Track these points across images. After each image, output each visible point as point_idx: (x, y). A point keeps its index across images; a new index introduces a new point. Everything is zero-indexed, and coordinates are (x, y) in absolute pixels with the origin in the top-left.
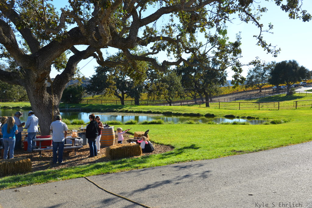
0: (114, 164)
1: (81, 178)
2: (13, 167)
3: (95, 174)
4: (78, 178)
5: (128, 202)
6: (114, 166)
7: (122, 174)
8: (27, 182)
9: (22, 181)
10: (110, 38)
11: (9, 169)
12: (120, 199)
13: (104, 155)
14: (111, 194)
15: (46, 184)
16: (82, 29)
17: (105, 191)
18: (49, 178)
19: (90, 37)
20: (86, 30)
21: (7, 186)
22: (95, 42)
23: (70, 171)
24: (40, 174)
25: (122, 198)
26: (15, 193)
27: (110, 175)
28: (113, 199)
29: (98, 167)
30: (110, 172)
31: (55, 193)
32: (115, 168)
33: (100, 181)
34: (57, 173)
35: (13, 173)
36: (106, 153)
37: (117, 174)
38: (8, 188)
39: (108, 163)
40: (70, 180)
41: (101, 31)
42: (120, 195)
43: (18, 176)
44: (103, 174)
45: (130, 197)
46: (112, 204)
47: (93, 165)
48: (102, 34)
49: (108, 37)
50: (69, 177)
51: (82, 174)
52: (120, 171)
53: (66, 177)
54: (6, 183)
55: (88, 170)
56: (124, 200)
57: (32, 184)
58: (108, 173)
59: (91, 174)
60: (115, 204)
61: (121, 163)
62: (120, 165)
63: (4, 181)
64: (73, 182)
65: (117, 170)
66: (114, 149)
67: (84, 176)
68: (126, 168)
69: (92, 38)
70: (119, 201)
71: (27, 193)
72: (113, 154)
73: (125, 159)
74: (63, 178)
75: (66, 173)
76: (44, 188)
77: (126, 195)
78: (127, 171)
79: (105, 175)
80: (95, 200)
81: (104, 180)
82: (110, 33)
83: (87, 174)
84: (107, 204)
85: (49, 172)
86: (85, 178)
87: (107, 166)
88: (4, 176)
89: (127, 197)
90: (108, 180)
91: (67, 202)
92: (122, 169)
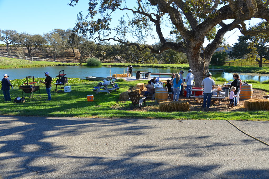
0: (251, 114)
1: (224, 121)
2: (178, 106)
3: (236, 119)
4: (222, 120)
5: (265, 145)
6: (251, 116)
7: (259, 122)
8: (187, 117)
9: (184, 116)
10: (256, 10)
11: (176, 107)
12: (257, 141)
13: (243, 106)
14: (249, 136)
15: (199, 121)
16: (231, 6)
17: (244, 133)
18: (201, 117)
19: (238, 12)
20: (235, 6)
21: (175, 117)
22: (242, 15)
23: (215, 114)
24: (195, 113)
25: (259, 141)
26: (180, 123)
27: (248, 122)
28: (251, 141)
29: (238, 115)
30: (248, 120)
31: (206, 128)
32: (253, 118)
33: (240, 125)
34: (206, 114)
35: (178, 110)
36: (245, 105)
37: (255, 122)
38: (176, 119)
39: (246, 113)
40: (216, 121)
41: (249, 5)
42: (257, 139)
43: (181, 112)
44: (242, 120)
45: (266, 142)
46: (250, 144)
47: (233, 112)
48: (250, 7)
49: (255, 10)
50: (215, 118)
51: (225, 118)
52: (257, 120)
53: (213, 118)
54: (174, 116)
55: (230, 116)
56: (261, 143)
57: (190, 119)
58: (247, 120)
59: (232, 119)
60: (253, 145)
61: (258, 114)
62: (257, 115)
63: (173, 114)
64: (218, 123)
65: (255, 119)
66: (252, 103)
67: (226, 119)
68: (263, 118)
69: (240, 12)
70: (256, 143)
71: (187, 125)
72: (250, 106)
73: (262, 111)
74: (211, 118)
75: (213, 115)
76: (198, 123)
77: (263, 140)
78: (264, 121)
79: (244, 122)
80: (235, 138)
81: (243, 125)
82: (257, 6)
83: (229, 118)
84: (245, 143)
85: (201, 113)
86: (227, 121)
87: (245, 115)
88: (173, 111)
89: (263, 141)
90: (246, 126)
91: (214, 136)
92: (259, 119)
